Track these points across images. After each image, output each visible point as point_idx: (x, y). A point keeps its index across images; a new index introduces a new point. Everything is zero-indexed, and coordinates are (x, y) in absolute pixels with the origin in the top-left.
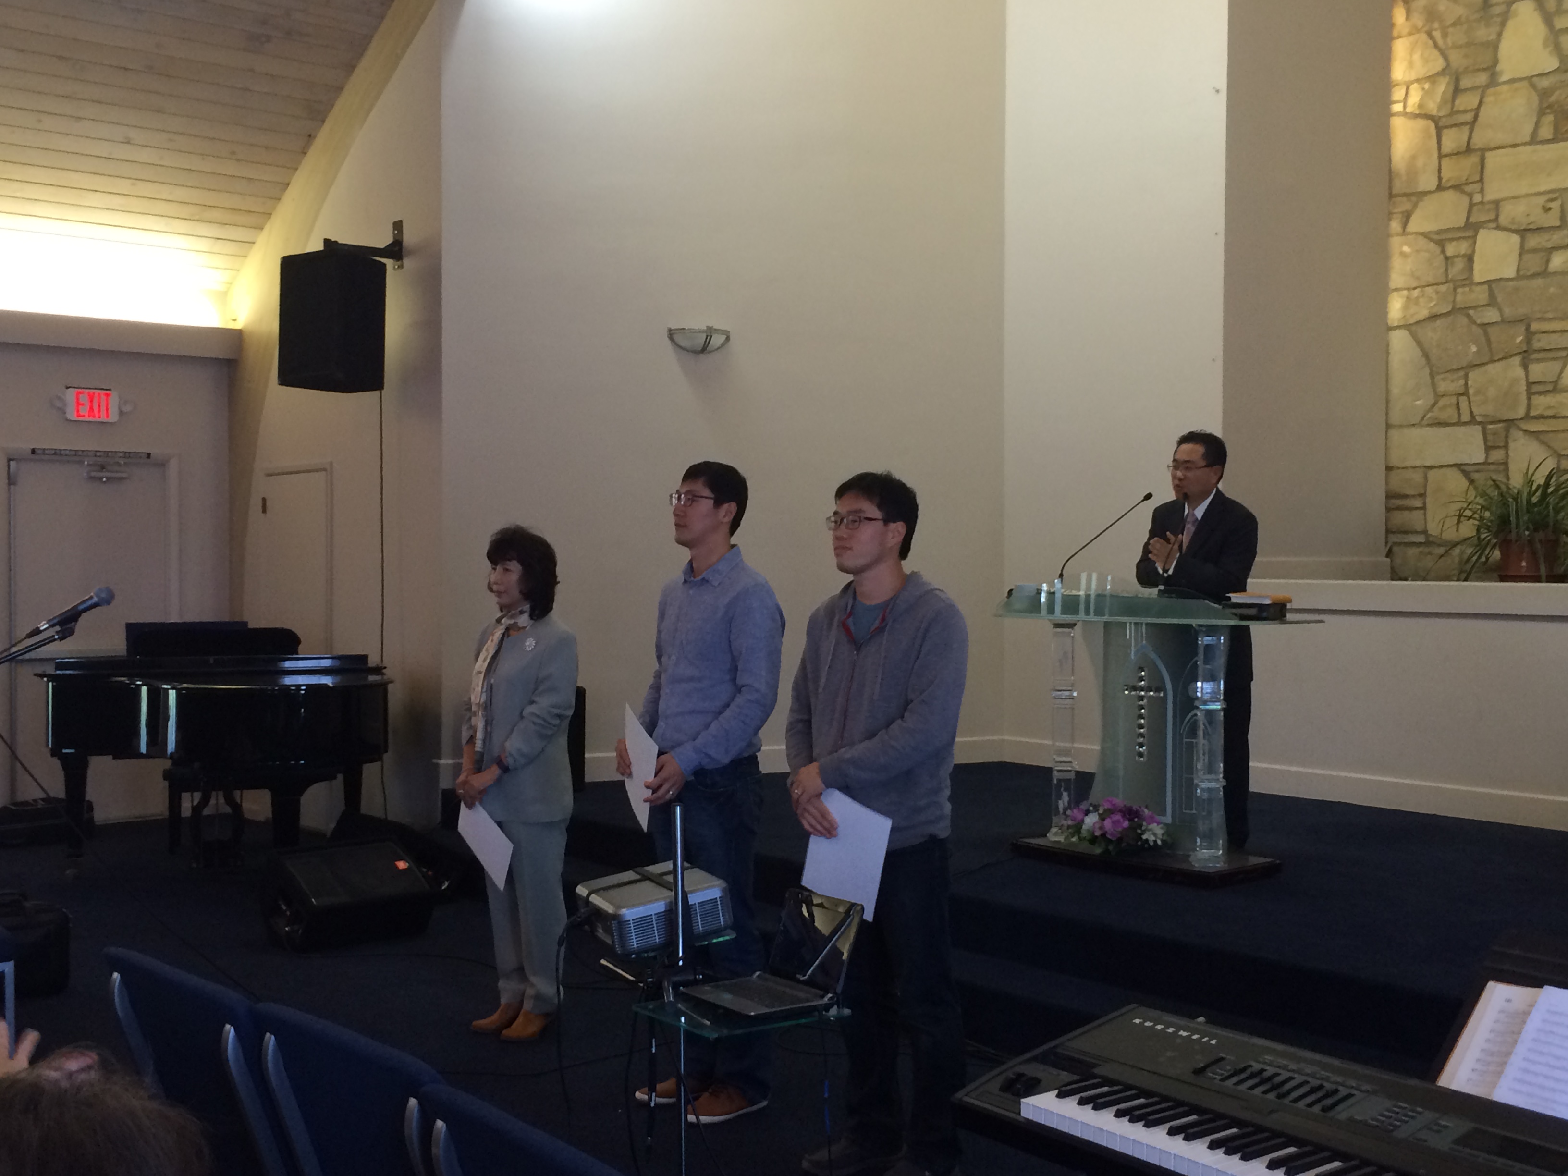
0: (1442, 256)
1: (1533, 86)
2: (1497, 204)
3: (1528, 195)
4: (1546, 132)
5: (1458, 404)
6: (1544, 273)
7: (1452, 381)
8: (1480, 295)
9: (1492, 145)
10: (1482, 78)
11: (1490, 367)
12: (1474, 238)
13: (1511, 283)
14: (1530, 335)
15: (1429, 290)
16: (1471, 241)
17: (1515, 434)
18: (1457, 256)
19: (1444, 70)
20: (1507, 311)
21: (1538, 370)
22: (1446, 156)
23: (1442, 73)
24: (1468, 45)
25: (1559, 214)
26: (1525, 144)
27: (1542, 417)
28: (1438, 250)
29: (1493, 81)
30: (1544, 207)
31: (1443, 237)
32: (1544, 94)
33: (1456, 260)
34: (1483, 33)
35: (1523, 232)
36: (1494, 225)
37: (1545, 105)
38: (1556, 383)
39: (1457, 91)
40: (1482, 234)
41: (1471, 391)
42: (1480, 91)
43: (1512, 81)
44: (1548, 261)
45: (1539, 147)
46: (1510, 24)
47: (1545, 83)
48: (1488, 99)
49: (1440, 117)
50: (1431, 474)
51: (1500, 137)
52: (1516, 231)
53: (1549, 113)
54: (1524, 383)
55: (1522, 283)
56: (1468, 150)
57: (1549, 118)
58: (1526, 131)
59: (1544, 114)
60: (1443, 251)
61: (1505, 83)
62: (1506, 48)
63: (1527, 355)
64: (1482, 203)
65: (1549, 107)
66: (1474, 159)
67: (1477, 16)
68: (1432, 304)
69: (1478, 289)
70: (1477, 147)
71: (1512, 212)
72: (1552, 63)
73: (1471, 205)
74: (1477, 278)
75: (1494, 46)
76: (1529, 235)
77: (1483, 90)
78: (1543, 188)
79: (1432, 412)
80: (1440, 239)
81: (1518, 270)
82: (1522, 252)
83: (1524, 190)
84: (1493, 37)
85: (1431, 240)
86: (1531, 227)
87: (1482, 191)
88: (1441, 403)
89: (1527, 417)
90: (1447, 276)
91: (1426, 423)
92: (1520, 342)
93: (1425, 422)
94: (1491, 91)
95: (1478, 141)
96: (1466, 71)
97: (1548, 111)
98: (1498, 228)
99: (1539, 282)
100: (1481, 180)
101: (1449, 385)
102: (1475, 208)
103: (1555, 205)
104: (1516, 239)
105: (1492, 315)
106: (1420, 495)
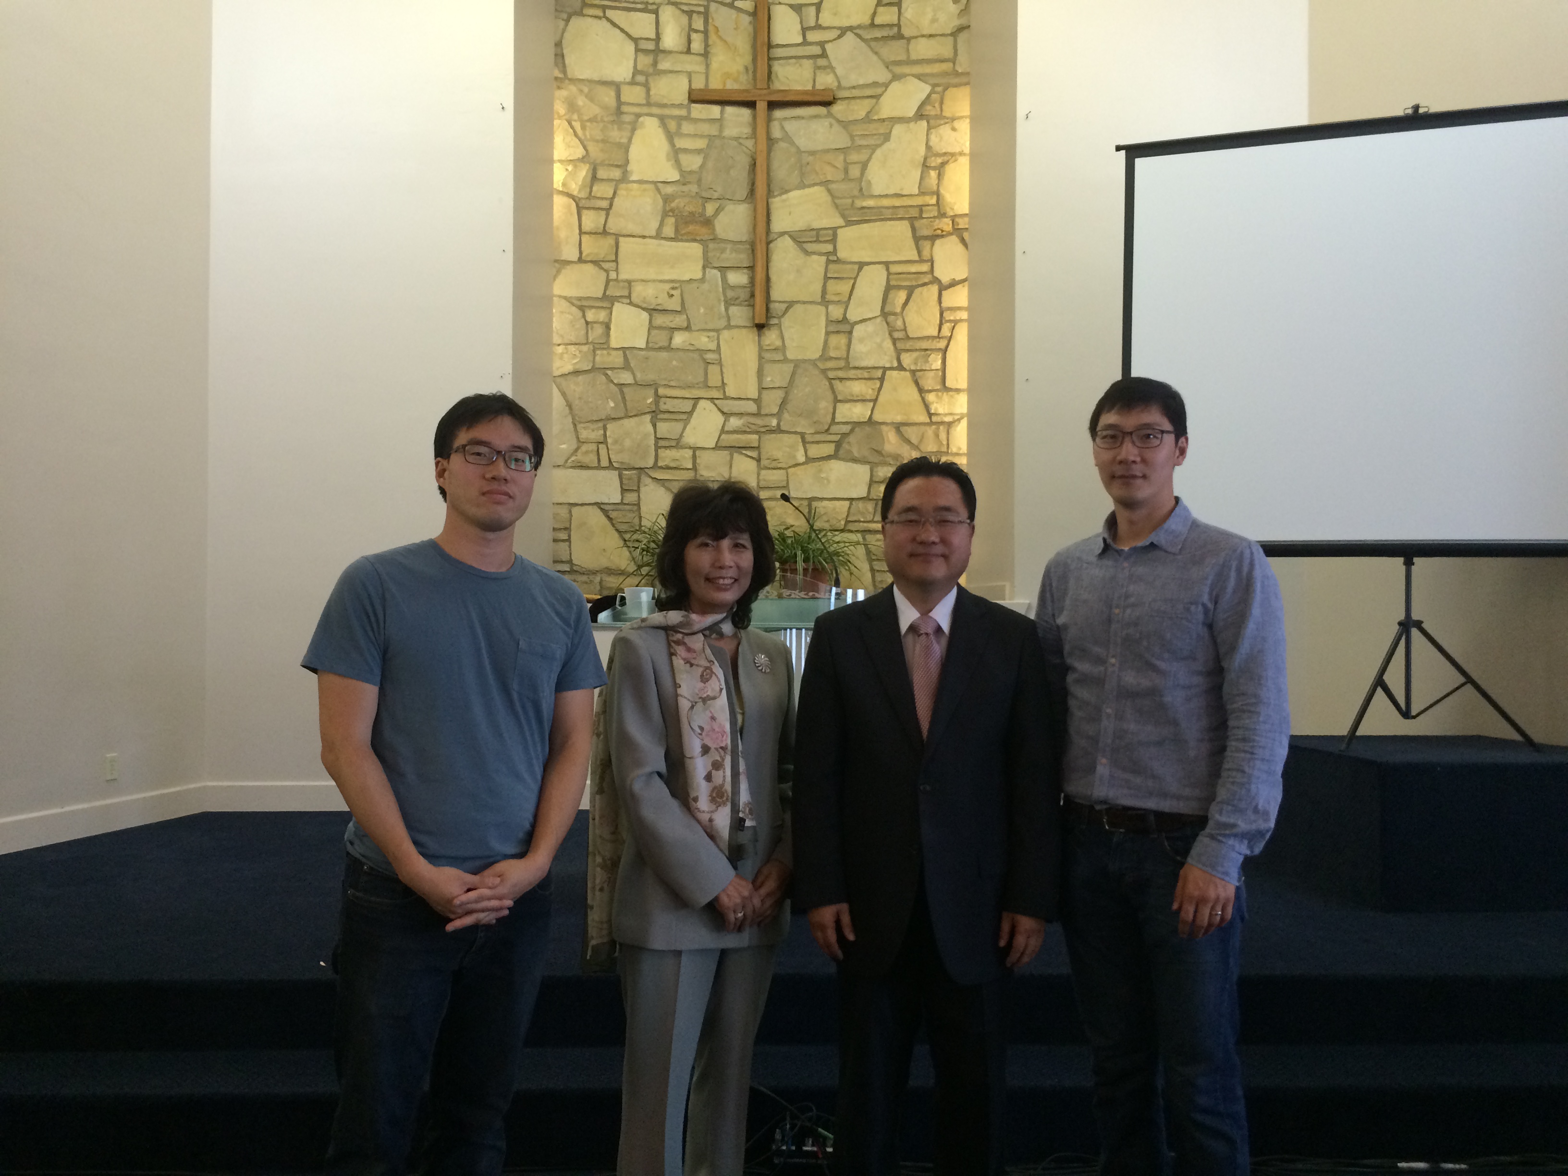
0: (583, 321)
1: (658, 189)
2: (629, 282)
3: (654, 281)
4: (669, 230)
5: (598, 449)
6: (668, 348)
7: (593, 431)
8: (617, 359)
9: (624, 232)
10: (616, 174)
11: (626, 422)
12: (611, 309)
13: (643, 353)
14: (657, 397)
15: (572, 348)
16: (608, 311)
17: (646, 480)
18: (595, 322)
19: (583, 157)
20: (639, 376)
21: (664, 428)
22: (585, 233)
23: (582, 160)
24: (604, 141)
25: (680, 301)
26: (650, 237)
27: (668, 468)
28: (580, 314)
29: (624, 178)
30: (668, 293)
31: (585, 303)
32: (667, 199)
33: (595, 325)
34: (616, 135)
35: (652, 311)
36: (628, 301)
37: (668, 209)
38: (678, 440)
39: (594, 178)
40: (617, 307)
41: (609, 440)
42: (614, 183)
43: (640, 182)
44: (671, 339)
45: (663, 242)
46: (638, 133)
47: (669, 190)
48: (622, 192)
49: (580, 199)
50: (575, 510)
51: (631, 228)
52: (644, 309)
53: (673, 216)
54: (653, 437)
55: (651, 354)
56: (605, 233)
57: (671, 221)
58: (652, 227)
59: (667, 215)
60: (584, 316)
61: (634, 182)
62: (635, 152)
63: (656, 414)
64: (616, 280)
65: (672, 210)
66: (611, 241)
67: (611, 118)
68: (575, 361)
69: (614, 353)
70: (611, 231)
71: (640, 292)
72: (674, 176)
73: (608, 281)
74: (614, 343)
75: (626, 148)
76: (655, 314)
77: (618, 183)
78: (667, 277)
79: (577, 456)
80: (582, 305)
81: (647, 342)
82: (651, 327)
83: (653, 276)
84: (624, 140)
85: (573, 304)
86: (659, 308)
87: (617, 270)
88: (584, 448)
89: (655, 466)
90: (587, 338)
91: (571, 465)
92: (651, 403)
93: (569, 464)
94: (623, 186)
95: (612, 227)
96: (602, 164)
97: (671, 214)
98: (631, 304)
99: (664, 354)
100: (616, 261)
101: (591, 433)
102: (611, 283)
103: (675, 293)
104: (645, 315)
105: (626, 377)
106: (565, 529)
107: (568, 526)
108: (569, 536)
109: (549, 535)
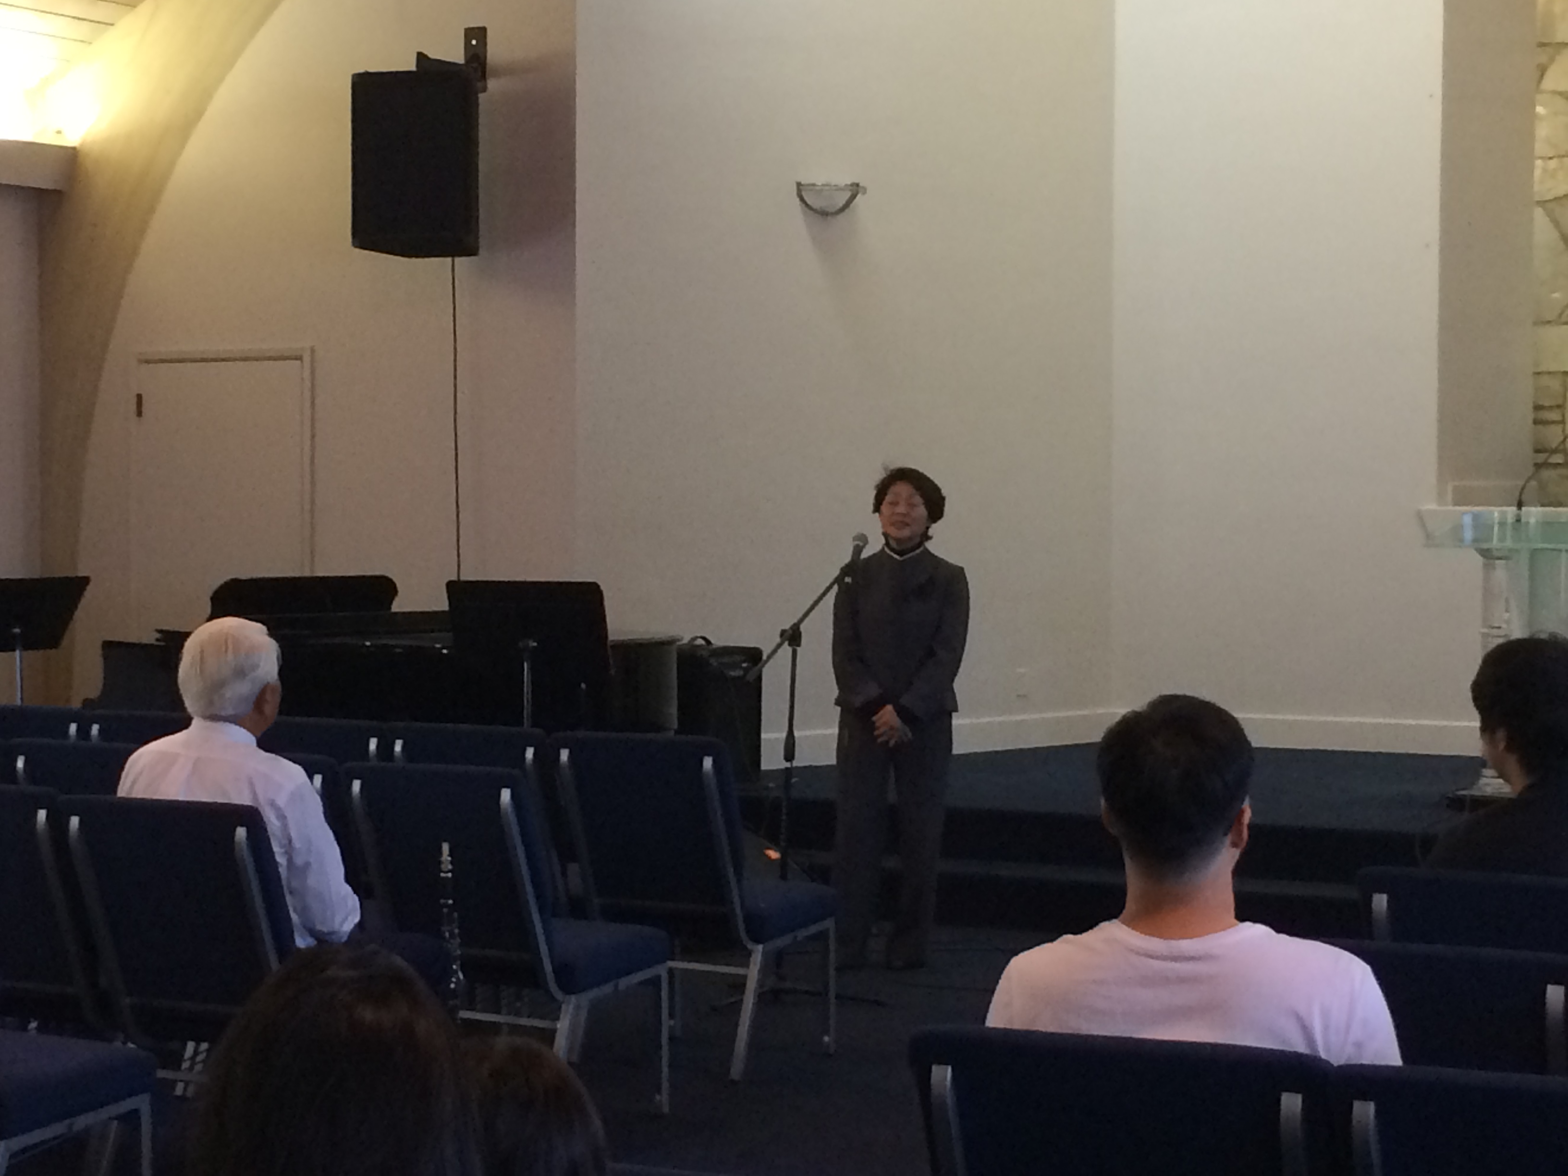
93: (1563, 319)
106: (1559, 406)
107: (1560, 402)
108: (1563, 416)
109: (1530, 416)
